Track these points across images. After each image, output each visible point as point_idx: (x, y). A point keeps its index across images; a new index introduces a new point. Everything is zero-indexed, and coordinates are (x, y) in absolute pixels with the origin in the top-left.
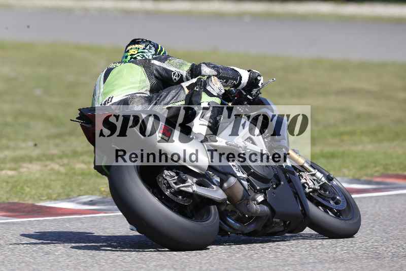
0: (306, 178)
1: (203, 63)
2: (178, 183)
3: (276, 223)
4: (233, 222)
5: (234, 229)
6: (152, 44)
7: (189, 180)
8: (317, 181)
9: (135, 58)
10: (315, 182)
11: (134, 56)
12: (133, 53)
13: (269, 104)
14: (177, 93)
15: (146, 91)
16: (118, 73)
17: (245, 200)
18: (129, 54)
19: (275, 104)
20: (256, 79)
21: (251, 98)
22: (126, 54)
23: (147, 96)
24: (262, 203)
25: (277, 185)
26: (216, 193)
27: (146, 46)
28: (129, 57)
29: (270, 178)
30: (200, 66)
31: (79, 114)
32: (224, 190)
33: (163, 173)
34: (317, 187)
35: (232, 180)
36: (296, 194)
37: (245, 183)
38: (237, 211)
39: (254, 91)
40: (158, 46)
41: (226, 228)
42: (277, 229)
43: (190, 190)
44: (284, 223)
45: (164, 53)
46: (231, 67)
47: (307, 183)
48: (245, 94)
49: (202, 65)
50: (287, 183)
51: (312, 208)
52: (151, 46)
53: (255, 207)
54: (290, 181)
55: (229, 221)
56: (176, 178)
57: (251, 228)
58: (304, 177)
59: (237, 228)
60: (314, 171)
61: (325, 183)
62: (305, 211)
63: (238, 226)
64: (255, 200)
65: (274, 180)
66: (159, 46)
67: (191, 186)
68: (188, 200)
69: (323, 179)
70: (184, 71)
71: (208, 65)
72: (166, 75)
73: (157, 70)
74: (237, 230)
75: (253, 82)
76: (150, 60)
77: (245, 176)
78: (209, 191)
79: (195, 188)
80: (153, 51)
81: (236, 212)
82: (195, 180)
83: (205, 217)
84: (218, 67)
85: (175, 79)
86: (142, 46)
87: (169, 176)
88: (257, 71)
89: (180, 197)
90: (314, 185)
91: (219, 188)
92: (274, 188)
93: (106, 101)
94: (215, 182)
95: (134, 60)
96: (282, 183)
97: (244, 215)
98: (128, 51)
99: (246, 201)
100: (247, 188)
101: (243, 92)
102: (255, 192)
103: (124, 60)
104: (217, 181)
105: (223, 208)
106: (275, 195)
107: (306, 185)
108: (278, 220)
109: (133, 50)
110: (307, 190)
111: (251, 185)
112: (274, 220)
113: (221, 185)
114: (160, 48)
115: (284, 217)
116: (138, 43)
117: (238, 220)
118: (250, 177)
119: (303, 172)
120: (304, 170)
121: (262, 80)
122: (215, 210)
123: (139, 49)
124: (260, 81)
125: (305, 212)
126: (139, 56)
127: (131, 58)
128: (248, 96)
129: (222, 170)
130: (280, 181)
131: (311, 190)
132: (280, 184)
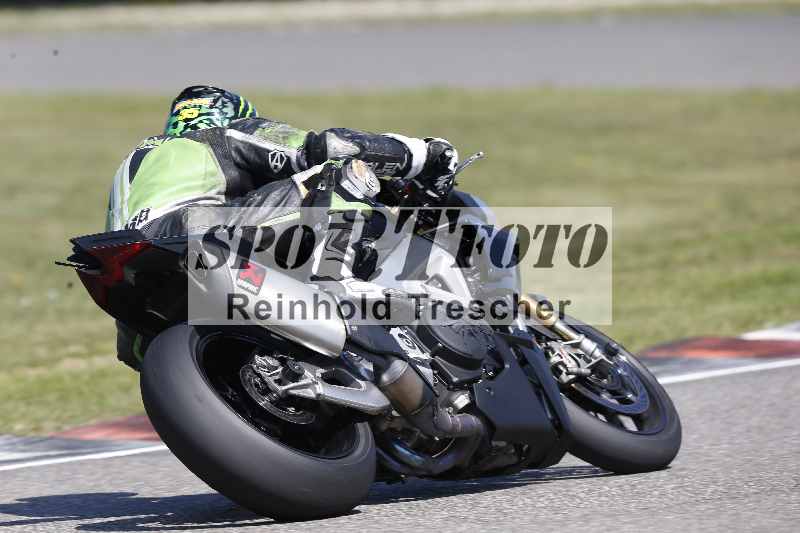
0: (561, 354)
1: (332, 130)
2: (284, 380)
3: (499, 449)
4: (407, 452)
5: (411, 467)
6: (226, 97)
7: (307, 373)
8: (585, 358)
9: (195, 127)
10: (580, 361)
11: (192, 123)
12: (190, 116)
13: (476, 205)
14: (284, 197)
15: (219, 193)
16: (157, 160)
17: (428, 406)
18: (180, 118)
19: (489, 205)
20: (443, 156)
21: (434, 195)
22: (175, 119)
23: (220, 203)
24: (467, 409)
25: (497, 371)
26: (366, 397)
27: (215, 101)
28: (182, 125)
29: (481, 358)
30: (323, 136)
31: (74, 250)
32: (383, 389)
33: (253, 362)
34: (585, 370)
35: (399, 366)
36: (539, 388)
37: (427, 372)
38: (415, 429)
39: (441, 181)
40: (238, 99)
41: (395, 465)
42: (502, 461)
43: (310, 393)
44: (516, 450)
45: (252, 115)
46: (390, 135)
47: (562, 363)
48: (421, 187)
49: (328, 133)
50: (517, 364)
51: (574, 413)
52: (226, 100)
53: (450, 419)
54: (523, 362)
55: (397, 451)
56: (280, 369)
57: (447, 462)
58: (557, 352)
59: (417, 464)
60: (577, 338)
61: (602, 360)
62: (559, 419)
63: (417, 461)
64: (450, 404)
65: (488, 360)
66: (242, 99)
67: (313, 384)
68: (309, 414)
69: (598, 353)
70: (293, 149)
71: (340, 133)
72: (257, 159)
73: (238, 150)
74: (418, 469)
75: (437, 163)
76: (222, 130)
77: (426, 356)
78: (353, 393)
79: (321, 389)
80: (230, 111)
81: (412, 432)
82: (320, 371)
83: (345, 448)
84: (360, 137)
85: (276, 167)
86: (206, 101)
87: (264, 367)
88: (443, 141)
89: (292, 409)
90: (579, 365)
91: (372, 385)
92: (491, 378)
93: (135, 219)
94: (363, 373)
95: (191, 131)
96: (507, 366)
97: (431, 438)
98: (178, 113)
99: (430, 409)
100: (431, 381)
101: (417, 182)
102: (448, 389)
103: (171, 130)
104: (367, 371)
105: (384, 426)
106: (492, 393)
107: (561, 368)
108: (503, 444)
109: (189, 110)
110: (565, 378)
111: (441, 374)
112: (494, 443)
113: (376, 379)
114: (243, 104)
115: (516, 437)
116: (198, 95)
117: (418, 449)
118: (438, 359)
119: (555, 340)
120: (557, 337)
121: (455, 157)
122: (366, 431)
123: (200, 106)
124: (450, 158)
125: (560, 423)
126: (201, 122)
127: (186, 127)
128: (429, 192)
129: (374, 348)
130: (501, 363)
131: (572, 377)
132: (503, 367)
